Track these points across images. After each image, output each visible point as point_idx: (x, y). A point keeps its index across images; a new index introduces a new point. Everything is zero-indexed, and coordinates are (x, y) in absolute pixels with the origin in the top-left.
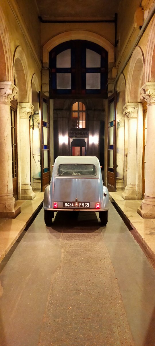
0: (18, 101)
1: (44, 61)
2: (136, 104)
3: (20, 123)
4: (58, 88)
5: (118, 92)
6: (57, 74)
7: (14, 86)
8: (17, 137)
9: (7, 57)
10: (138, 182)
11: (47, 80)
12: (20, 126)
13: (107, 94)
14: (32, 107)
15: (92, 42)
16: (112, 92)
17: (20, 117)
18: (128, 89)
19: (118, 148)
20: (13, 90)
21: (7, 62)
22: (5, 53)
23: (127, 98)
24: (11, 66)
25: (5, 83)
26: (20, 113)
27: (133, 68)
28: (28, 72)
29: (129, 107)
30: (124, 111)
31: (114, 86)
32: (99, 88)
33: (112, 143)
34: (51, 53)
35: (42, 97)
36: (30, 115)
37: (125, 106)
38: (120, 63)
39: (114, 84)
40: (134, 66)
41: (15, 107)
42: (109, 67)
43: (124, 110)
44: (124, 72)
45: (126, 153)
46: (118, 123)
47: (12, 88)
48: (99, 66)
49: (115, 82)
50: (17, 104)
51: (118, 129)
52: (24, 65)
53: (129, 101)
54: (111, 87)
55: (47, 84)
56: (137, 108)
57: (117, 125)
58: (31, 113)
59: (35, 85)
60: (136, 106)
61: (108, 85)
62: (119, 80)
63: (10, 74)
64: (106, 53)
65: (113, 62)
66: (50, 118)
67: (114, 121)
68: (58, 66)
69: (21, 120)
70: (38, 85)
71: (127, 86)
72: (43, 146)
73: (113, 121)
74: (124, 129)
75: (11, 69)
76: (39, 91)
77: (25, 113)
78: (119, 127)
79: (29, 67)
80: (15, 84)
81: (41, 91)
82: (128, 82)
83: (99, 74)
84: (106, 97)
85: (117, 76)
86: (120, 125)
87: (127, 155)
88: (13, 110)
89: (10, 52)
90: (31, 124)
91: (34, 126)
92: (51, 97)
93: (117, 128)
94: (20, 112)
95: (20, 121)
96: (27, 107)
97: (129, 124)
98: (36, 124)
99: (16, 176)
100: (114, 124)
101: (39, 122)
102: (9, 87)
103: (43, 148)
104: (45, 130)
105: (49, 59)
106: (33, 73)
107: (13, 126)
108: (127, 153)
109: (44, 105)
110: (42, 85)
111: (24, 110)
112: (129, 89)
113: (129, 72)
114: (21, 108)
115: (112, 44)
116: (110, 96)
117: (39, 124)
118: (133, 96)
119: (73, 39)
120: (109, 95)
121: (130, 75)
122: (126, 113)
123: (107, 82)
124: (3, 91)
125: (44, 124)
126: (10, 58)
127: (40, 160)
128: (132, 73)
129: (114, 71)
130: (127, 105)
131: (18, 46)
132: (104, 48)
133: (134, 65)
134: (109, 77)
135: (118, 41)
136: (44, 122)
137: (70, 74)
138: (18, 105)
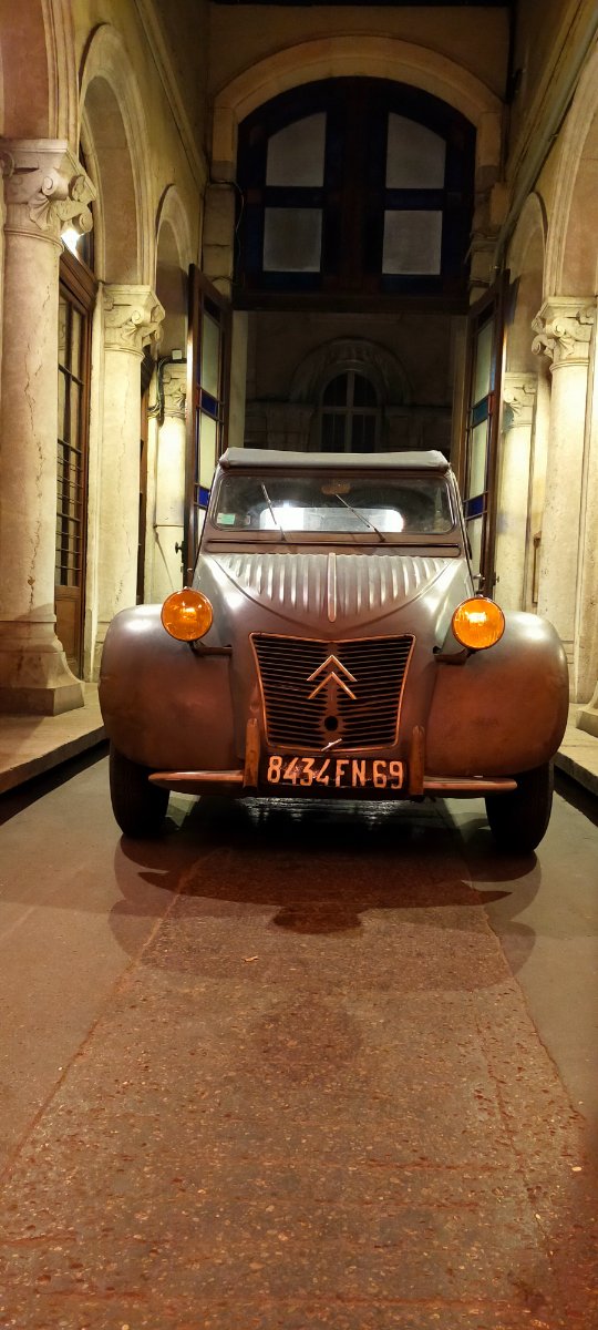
0: (102, 273)
1: (217, 156)
2: (586, 302)
3: (103, 368)
4: (268, 266)
5: (512, 281)
6: (268, 211)
7: (79, 167)
8: (88, 422)
9: (54, 40)
10: (584, 629)
11: (224, 230)
12: (102, 379)
13: (468, 294)
14: (154, 308)
15: (410, 87)
16: (486, 285)
17: (107, 346)
18: (556, 243)
19: (502, 514)
20: (72, 186)
21: (55, 59)
22: (45, 20)
23: (551, 281)
24: (71, 82)
25: (42, 144)
26: (105, 327)
27: (581, 148)
28: (147, 160)
29: (558, 315)
30: (537, 339)
31: (495, 260)
32: (436, 271)
33: (478, 488)
34: (244, 128)
35: (200, 294)
36: (148, 342)
37: (539, 314)
38: (522, 160)
39: (496, 251)
40: (584, 137)
41: (88, 300)
42: (479, 183)
43: (536, 334)
44: (540, 185)
45: (534, 532)
46: (509, 410)
47: (71, 173)
48: (436, 182)
49: (501, 239)
50: (96, 289)
51: (504, 435)
52: (131, 126)
53: (559, 291)
54: (482, 266)
55: (223, 246)
56: (591, 321)
57: (504, 419)
58: (152, 335)
59: (177, 238)
60: (586, 309)
61: (470, 260)
62: (520, 225)
63: (63, 115)
64: (470, 132)
65: (496, 164)
66: (233, 391)
67: (491, 394)
68: (274, 178)
69: (110, 355)
70: (189, 244)
71: (553, 231)
72: (196, 487)
73: (486, 399)
74: (533, 433)
75: (72, 97)
76: (192, 267)
77: (127, 327)
78: (511, 427)
79: (151, 145)
80: (83, 159)
81: (199, 266)
82: (555, 211)
83: (439, 215)
84: (462, 306)
85: (511, 209)
86: (516, 417)
87: (537, 541)
88: (78, 311)
89: (67, 26)
90: (153, 402)
91: (162, 412)
92: (239, 302)
93: (501, 431)
94: (108, 324)
95: (103, 361)
96: (137, 303)
97: (551, 413)
98: (171, 404)
99: (76, 583)
100: (491, 411)
101: (185, 395)
102: (57, 162)
103: (196, 495)
104: (208, 428)
105: (236, 150)
106: (170, 181)
107: (75, 372)
108: (540, 532)
109: (210, 329)
110: (205, 246)
111: (121, 316)
112: (560, 241)
113: (563, 168)
114: (109, 306)
115: (495, 94)
116: (476, 303)
117: (183, 402)
118: (575, 268)
119: (336, 75)
120: (475, 296)
121: (563, 181)
122: (544, 347)
123: (468, 244)
124: (32, 181)
125: (204, 404)
126: (69, 50)
127: (180, 545)
128: (576, 169)
129: (499, 199)
130: (549, 307)
131: (104, 23)
132: (461, 110)
133: (586, 133)
134: (477, 223)
135: (520, 72)
136: (204, 393)
137: (320, 211)
138: (100, 294)
